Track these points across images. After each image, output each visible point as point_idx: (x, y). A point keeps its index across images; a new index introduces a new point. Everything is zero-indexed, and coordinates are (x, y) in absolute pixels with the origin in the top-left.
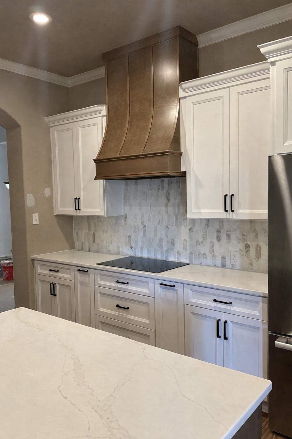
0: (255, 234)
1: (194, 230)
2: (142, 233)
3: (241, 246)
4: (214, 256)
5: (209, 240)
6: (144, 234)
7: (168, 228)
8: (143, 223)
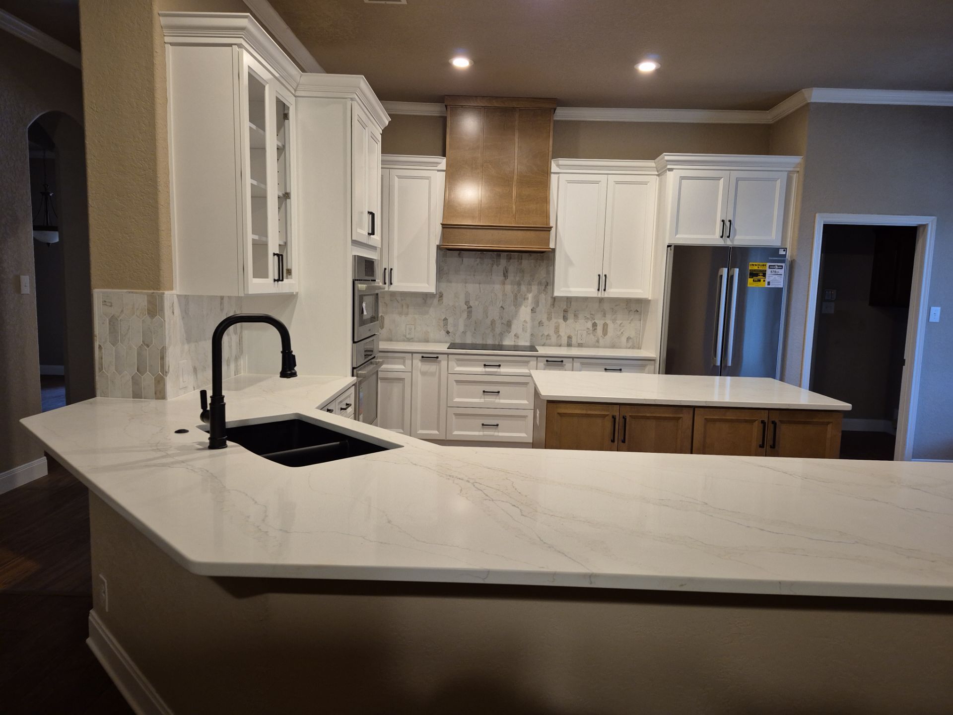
0: (603, 313)
1: (538, 310)
2: (465, 315)
3: (589, 325)
4: (559, 336)
5: (554, 320)
6: (468, 316)
7: (504, 309)
8: (467, 303)
